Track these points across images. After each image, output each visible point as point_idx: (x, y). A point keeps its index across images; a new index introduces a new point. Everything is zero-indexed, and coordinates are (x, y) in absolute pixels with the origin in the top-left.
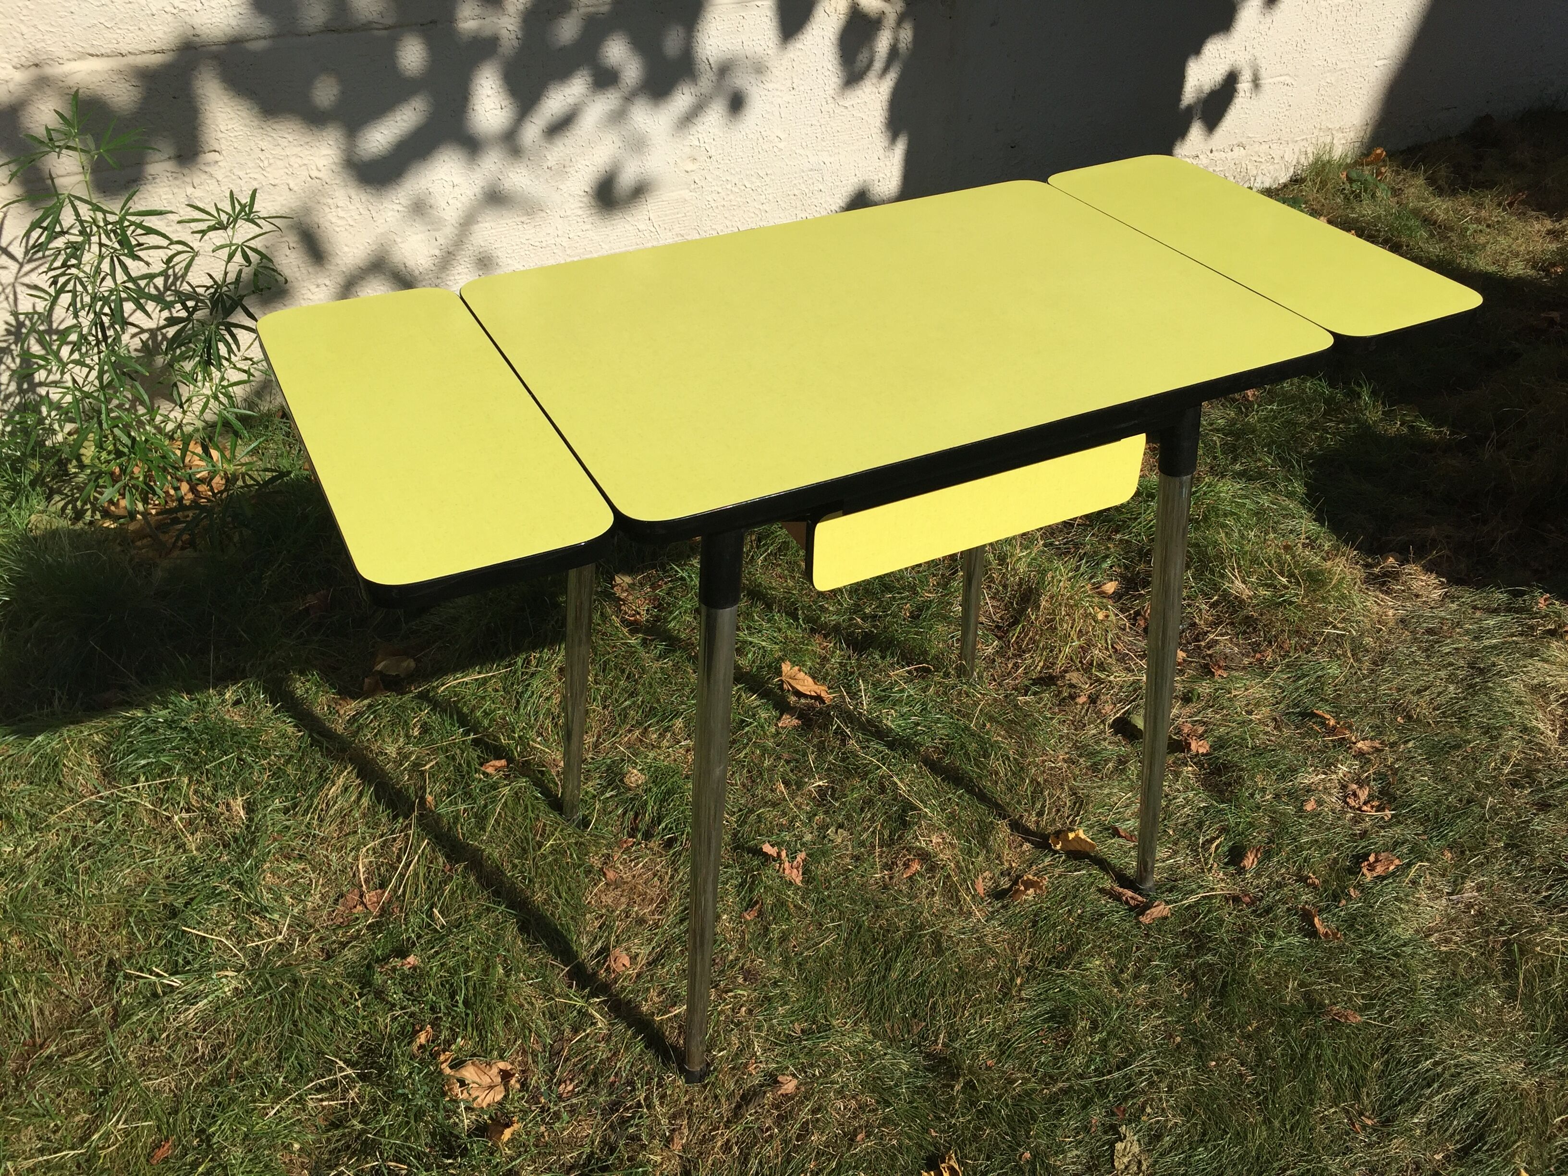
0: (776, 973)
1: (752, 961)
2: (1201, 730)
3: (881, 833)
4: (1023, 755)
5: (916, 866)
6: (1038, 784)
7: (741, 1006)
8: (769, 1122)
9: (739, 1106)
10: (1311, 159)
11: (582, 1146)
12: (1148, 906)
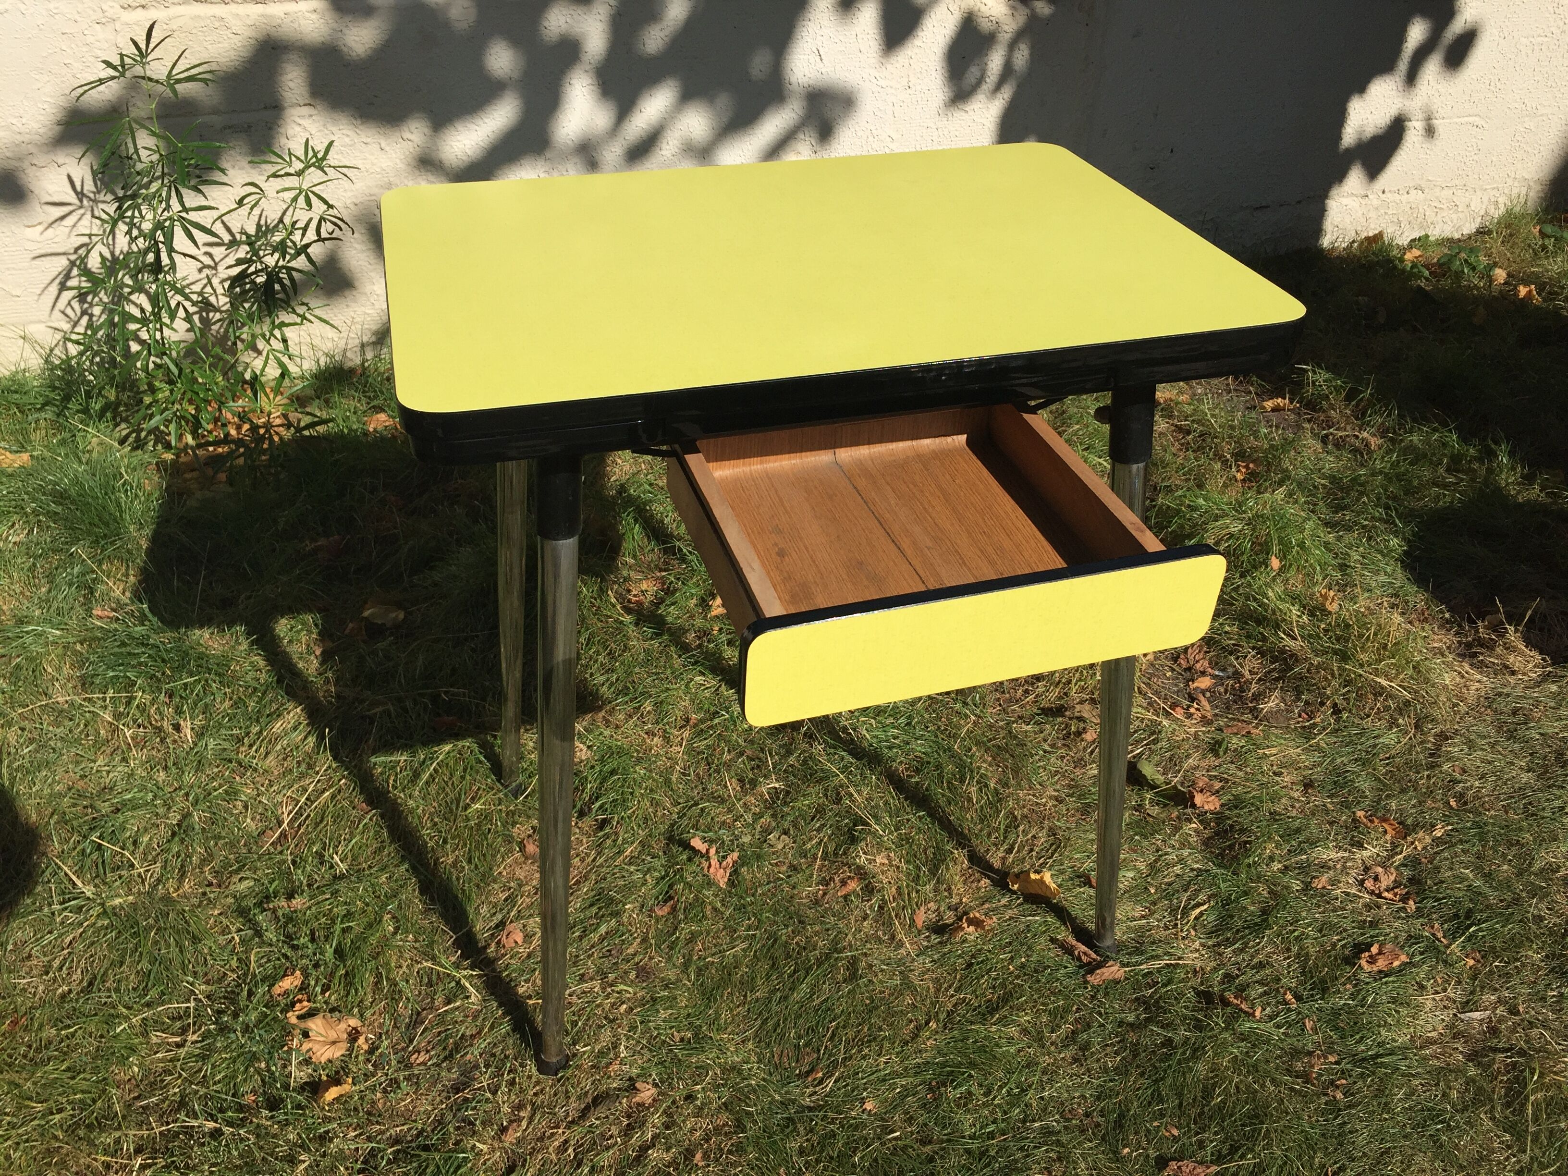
0: (672, 975)
1: (651, 958)
2: (1217, 785)
3: (826, 846)
4: (1006, 785)
5: (853, 885)
6: (1016, 818)
7: (623, 1003)
8: (615, 1130)
9: (587, 1108)
10: (1502, 210)
11: (415, 1121)
12: (1100, 965)
